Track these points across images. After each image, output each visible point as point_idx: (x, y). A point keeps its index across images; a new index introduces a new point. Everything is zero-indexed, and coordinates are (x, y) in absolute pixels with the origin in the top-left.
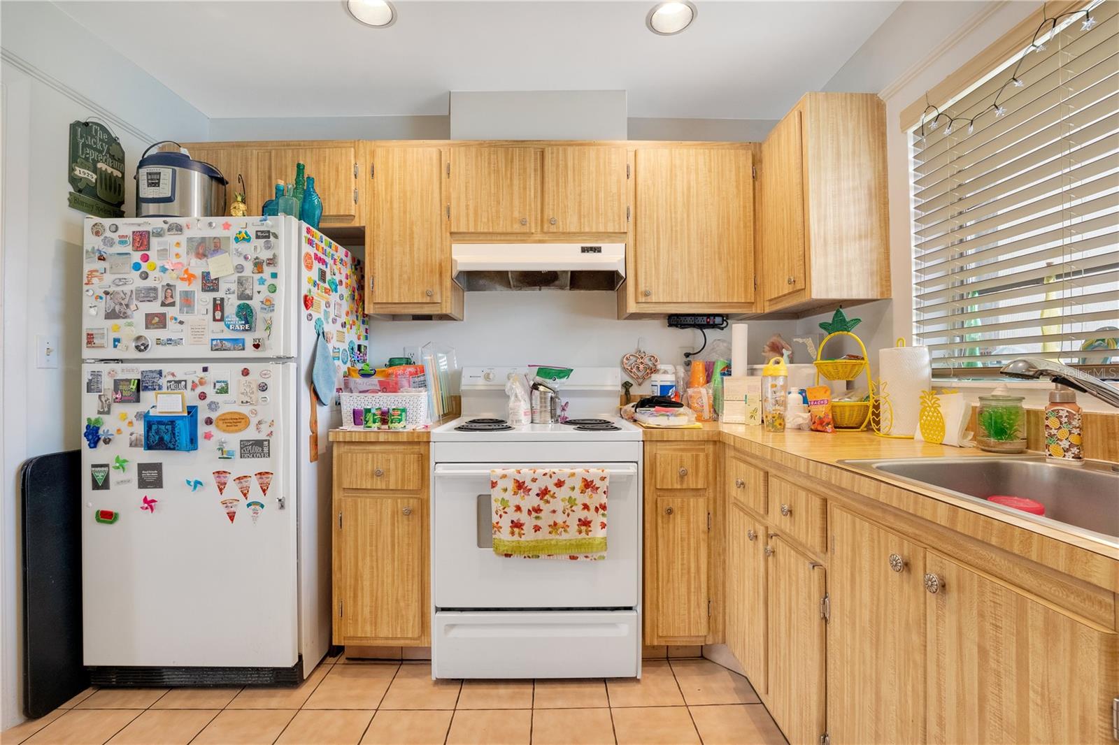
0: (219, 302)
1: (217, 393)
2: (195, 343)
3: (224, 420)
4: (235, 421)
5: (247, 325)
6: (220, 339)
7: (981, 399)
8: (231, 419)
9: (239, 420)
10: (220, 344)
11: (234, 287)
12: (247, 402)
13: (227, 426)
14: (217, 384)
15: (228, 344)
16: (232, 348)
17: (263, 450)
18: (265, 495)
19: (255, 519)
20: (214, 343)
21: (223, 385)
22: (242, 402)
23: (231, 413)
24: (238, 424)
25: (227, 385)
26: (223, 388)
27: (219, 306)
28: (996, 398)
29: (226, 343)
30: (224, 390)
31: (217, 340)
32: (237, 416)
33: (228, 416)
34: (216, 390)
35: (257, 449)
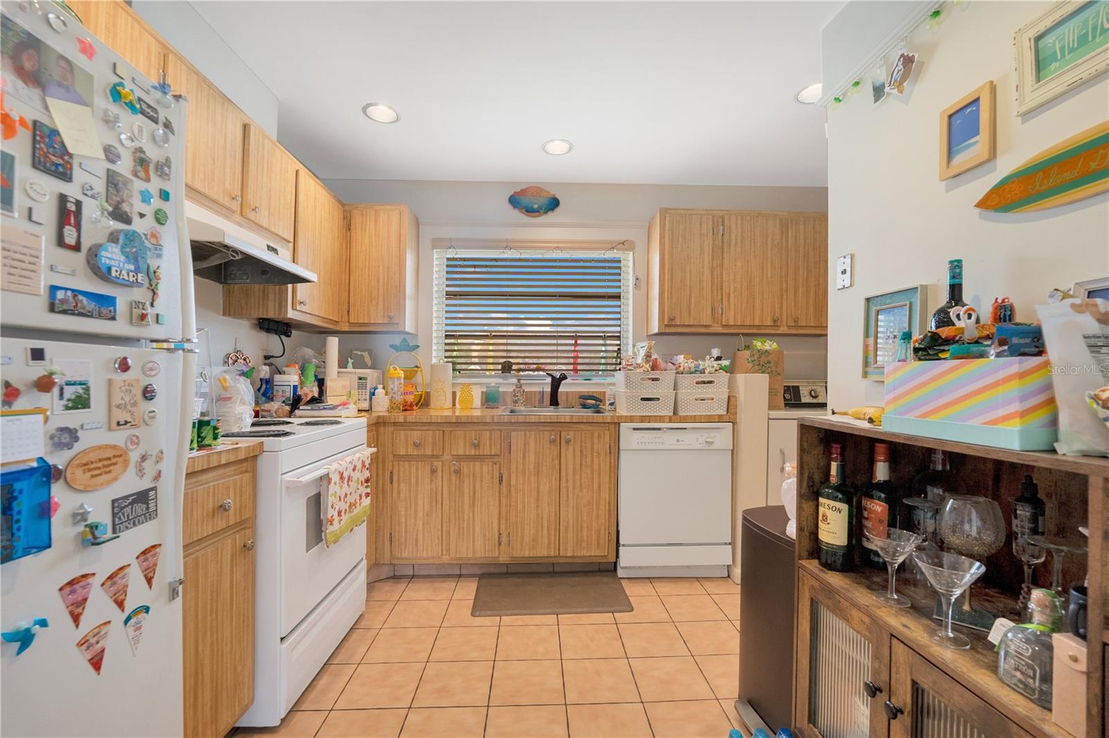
0: (73, 208)
1: (67, 408)
2: (13, 287)
3: (85, 465)
4: (106, 463)
5: (139, 275)
6: (73, 291)
7: (487, 387)
8: (100, 460)
9: (114, 461)
10: (71, 299)
11: (100, 186)
12: (126, 423)
13: (93, 476)
14: (66, 388)
15: (88, 305)
16: (95, 313)
17: (148, 508)
18: (150, 587)
19: (136, 640)
20: (60, 295)
21: (79, 389)
22: (118, 424)
23: (100, 448)
24: (111, 468)
25: (87, 390)
26: (79, 397)
27: (68, 214)
28: (492, 387)
29: (85, 300)
30: (81, 402)
31: (66, 289)
32: (109, 454)
33: (93, 456)
34: (64, 402)
35: (140, 508)
